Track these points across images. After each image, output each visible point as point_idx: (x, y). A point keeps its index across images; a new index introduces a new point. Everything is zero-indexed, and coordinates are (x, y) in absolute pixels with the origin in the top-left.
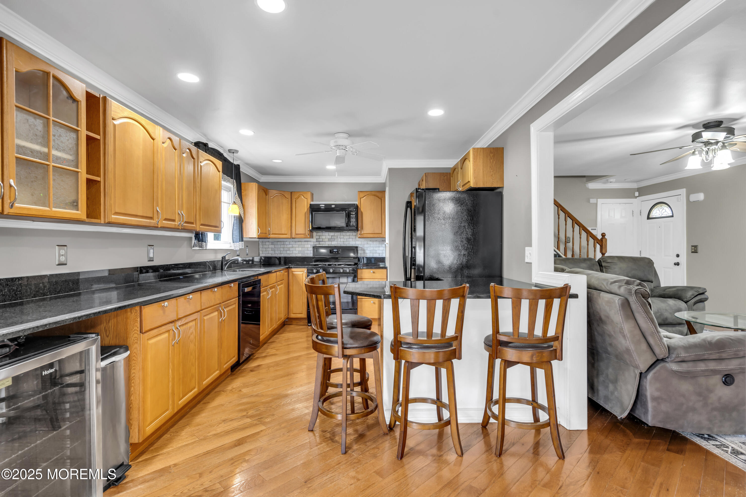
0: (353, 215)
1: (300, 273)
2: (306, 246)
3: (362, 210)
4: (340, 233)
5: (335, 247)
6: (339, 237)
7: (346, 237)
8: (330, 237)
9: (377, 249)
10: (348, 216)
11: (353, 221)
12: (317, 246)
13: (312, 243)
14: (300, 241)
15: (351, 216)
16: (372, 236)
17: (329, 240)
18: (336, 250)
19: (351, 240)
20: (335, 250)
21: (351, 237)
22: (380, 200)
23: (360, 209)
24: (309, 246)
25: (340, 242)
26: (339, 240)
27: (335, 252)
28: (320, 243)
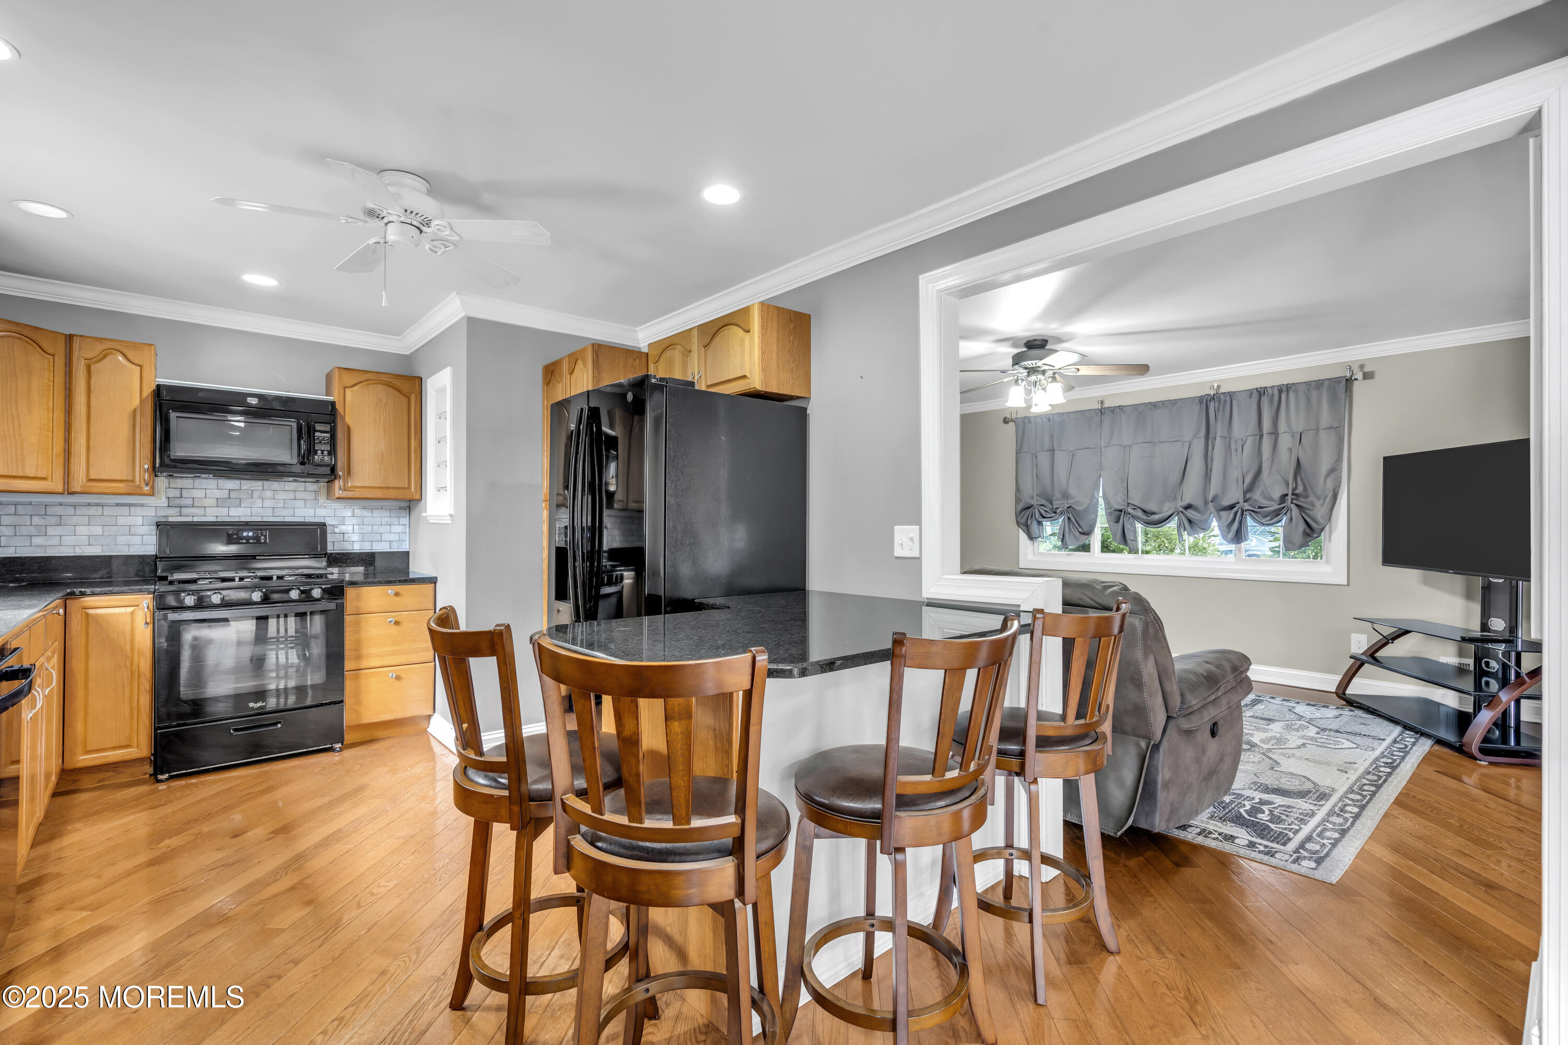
0: (321, 434)
1: (123, 610)
2: (122, 521)
3: (348, 420)
4: (260, 483)
5: (247, 525)
6: (256, 494)
7: (281, 496)
8: (225, 494)
9: (382, 529)
10: (306, 433)
11: (322, 452)
12: (171, 519)
13: (151, 512)
14: (98, 505)
15: (317, 434)
16: (379, 494)
17: (219, 502)
18: (251, 534)
19: (299, 503)
20: (245, 534)
21: (298, 495)
22: (405, 399)
23: (343, 418)
24: (139, 520)
25: (260, 510)
26: (259, 503)
27: (248, 538)
28: (184, 510)
